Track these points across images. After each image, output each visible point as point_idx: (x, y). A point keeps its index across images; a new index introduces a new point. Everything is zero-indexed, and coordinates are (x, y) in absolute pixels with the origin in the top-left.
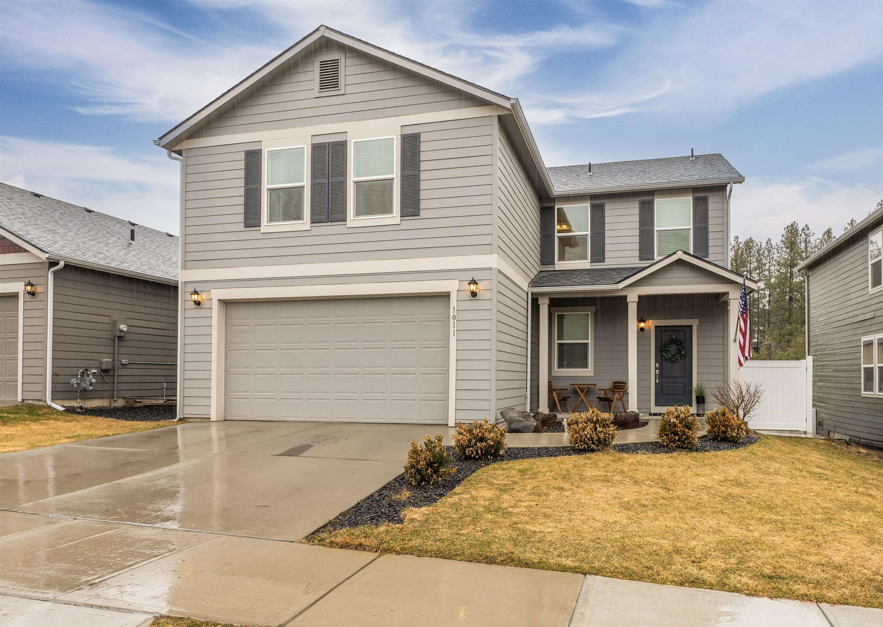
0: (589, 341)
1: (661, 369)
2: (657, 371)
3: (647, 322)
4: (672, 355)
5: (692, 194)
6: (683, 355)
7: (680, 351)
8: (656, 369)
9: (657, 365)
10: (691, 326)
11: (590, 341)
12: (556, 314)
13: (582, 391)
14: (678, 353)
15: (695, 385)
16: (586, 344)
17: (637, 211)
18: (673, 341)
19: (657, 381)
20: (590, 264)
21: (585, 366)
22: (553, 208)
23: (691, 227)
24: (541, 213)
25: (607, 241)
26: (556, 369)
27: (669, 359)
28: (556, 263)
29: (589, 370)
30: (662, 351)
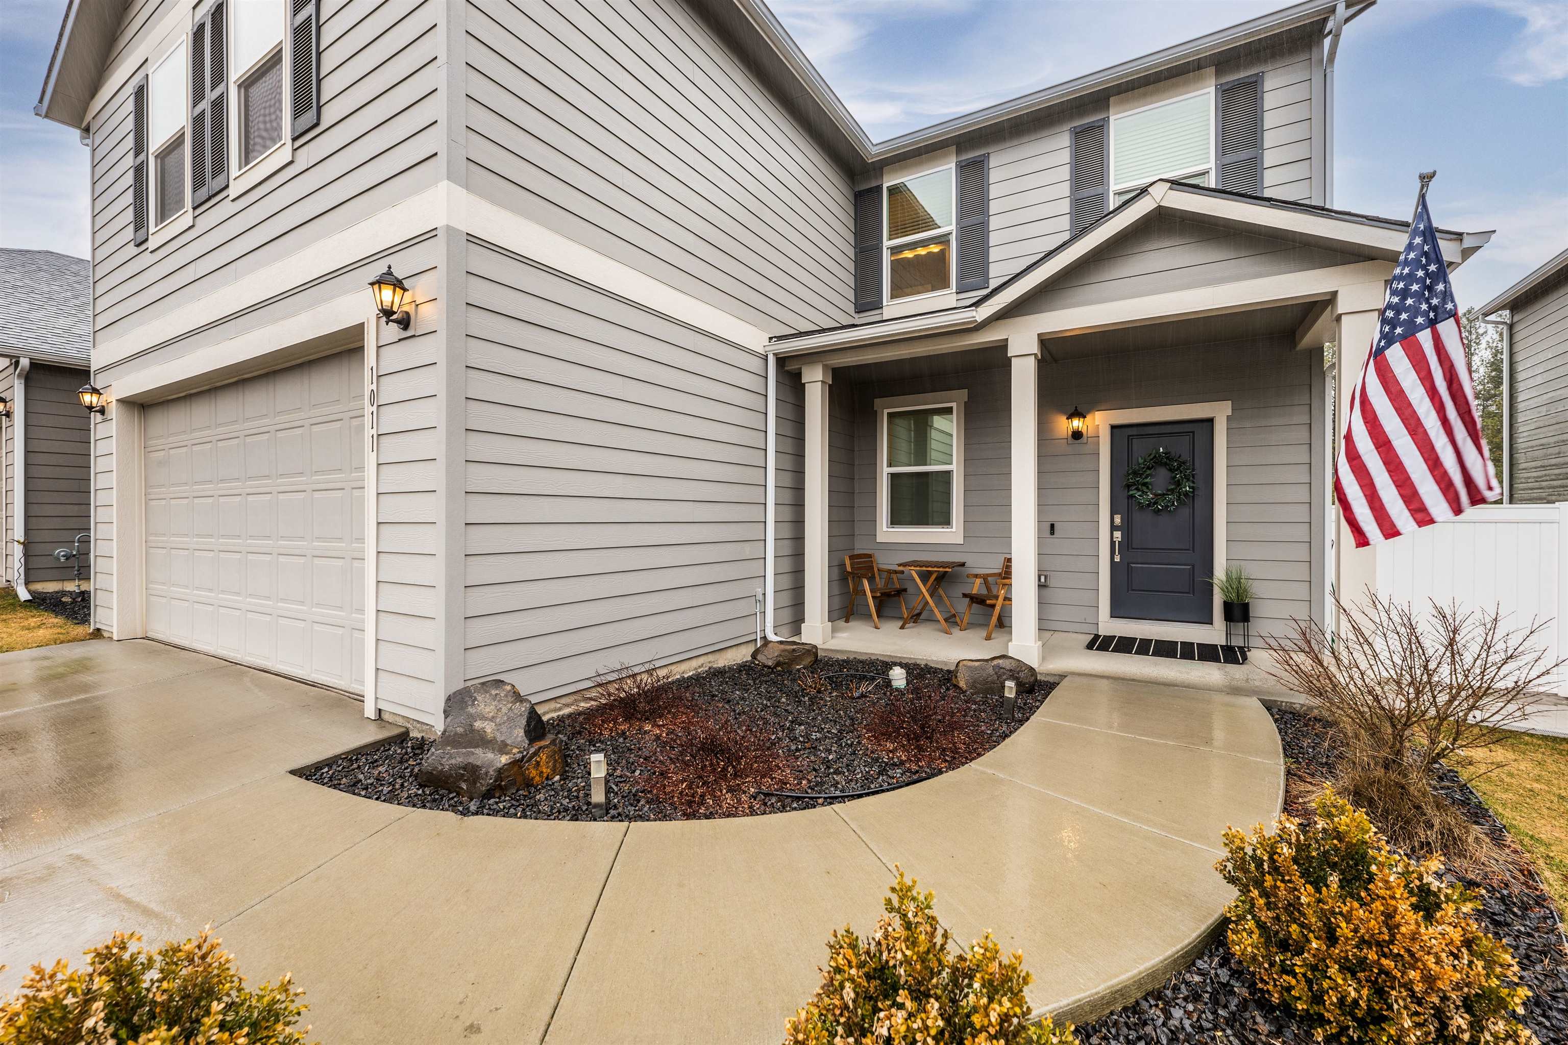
0: (953, 467)
1: (1127, 528)
2: (1118, 535)
3: (1089, 418)
4: (1156, 495)
5: (1213, 82)
6: (1186, 494)
7: (1178, 484)
8: (1113, 528)
9: (1118, 520)
10: (1211, 421)
11: (956, 467)
12: (886, 411)
13: (925, 581)
14: (1172, 491)
15: (1220, 573)
16: (948, 473)
17: (1065, 156)
18: (1158, 461)
19: (1117, 559)
20: (955, 297)
21: (946, 521)
22: (879, 188)
23: (1212, 164)
24: (855, 206)
25: (994, 238)
26: (885, 529)
27: (1149, 505)
28: (885, 303)
29: (954, 530)
30: (1128, 486)
